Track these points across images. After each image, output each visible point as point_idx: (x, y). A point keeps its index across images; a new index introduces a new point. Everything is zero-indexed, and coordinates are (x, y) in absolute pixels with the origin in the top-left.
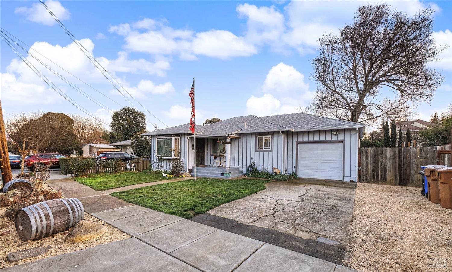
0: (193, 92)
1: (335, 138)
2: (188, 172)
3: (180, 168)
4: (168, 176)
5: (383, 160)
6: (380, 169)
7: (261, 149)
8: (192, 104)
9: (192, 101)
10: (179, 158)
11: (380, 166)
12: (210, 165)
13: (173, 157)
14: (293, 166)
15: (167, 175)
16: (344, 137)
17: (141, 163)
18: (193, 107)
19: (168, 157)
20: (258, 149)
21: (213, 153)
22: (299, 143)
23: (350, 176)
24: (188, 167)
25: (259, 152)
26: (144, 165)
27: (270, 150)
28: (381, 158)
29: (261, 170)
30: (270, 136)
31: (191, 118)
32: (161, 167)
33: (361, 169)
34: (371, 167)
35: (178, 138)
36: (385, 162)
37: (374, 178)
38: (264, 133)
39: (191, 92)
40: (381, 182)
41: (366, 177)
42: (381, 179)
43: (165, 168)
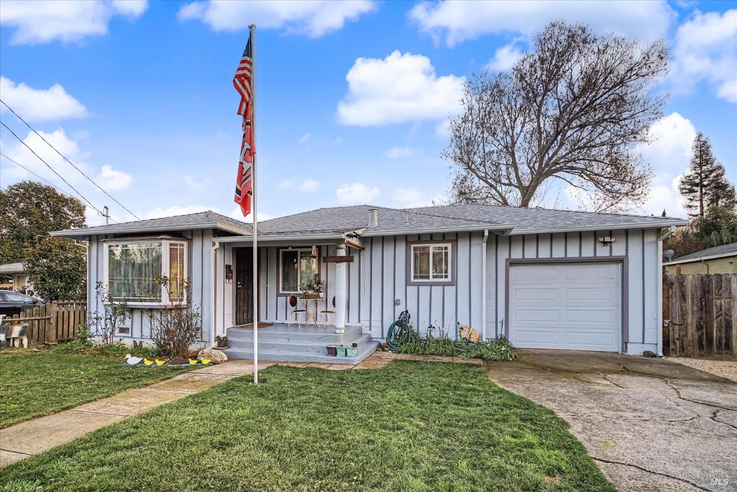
0: (246, 72)
1: (603, 252)
2: (214, 344)
3: (188, 335)
4: (148, 363)
5: (723, 303)
6: (715, 325)
7: (421, 277)
8: (245, 116)
9: (244, 105)
10: (184, 303)
11: (717, 317)
12: (276, 322)
13: (165, 301)
14: (499, 321)
15: (142, 362)
16: (627, 249)
17: (53, 321)
18: (248, 124)
19: (145, 301)
20: (415, 277)
21: (284, 289)
22: (512, 263)
23: (643, 343)
24: (215, 332)
25: (418, 285)
26: (66, 326)
27: (449, 279)
28: (718, 299)
29: (423, 332)
30: (449, 246)
31: (241, 163)
32: (122, 330)
33: (669, 326)
34: (695, 320)
35: (182, 245)
36: (727, 306)
37: (701, 346)
38: (432, 237)
39: (241, 72)
40: (718, 354)
41: (683, 344)
42: (719, 347)
43: (137, 333)
